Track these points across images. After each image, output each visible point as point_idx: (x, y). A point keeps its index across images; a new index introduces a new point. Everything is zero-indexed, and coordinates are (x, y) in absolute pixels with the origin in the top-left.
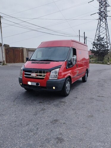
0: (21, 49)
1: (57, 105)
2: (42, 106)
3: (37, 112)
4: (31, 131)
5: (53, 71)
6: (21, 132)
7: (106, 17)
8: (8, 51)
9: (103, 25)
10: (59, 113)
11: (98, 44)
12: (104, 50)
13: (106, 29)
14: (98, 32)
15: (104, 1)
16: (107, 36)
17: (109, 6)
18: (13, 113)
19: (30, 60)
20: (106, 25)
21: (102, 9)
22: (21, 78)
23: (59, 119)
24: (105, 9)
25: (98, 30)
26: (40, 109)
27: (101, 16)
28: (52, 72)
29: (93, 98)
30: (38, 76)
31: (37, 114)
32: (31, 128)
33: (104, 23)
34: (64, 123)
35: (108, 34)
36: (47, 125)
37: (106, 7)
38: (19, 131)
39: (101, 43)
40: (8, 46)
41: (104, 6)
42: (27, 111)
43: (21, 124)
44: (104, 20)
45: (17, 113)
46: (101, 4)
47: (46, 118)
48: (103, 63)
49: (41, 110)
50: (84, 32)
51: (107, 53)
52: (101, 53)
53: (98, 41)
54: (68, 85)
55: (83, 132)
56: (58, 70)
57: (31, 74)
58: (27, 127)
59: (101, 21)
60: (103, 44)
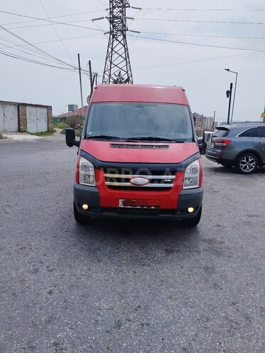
5: (189, 167)
13: (126, 59)
14: (109, 63)
17: (130, 6)
21: (115, 10)
25: (108, 59)
27: (114, 26)
37: (125, 7)
50: (90, 62)
57: (129, 179)
59: (113, 38)
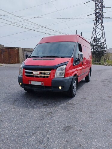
0: (16, 49)
1: (65, 108)
2: (48, 110)
3: (43, 116)
4: (40, 142)
5: (59, 68)
6: (28, 145)
7: (102, 18)
8: (3, 51)
9: (99, 26)
10: (70, 118)
11: (95, 45)
12: (101, 51)
13: (102, 30)
14: (94, 33)
15: (100, 3)
16: (103, 37)
17: (105, 7)
18: (14, 118)
19: (30, 57)
20: (102, 26)
21: (98, 10)
22: (21, 76)
23: (72, 126)
24: (100, 10)
25: (94, 31)
26: (46, 113)
27: (97, 17)
28: (57, 69)
29: (104, 99)
30: (41, 74)
31: (43, 119)
32: (39, 138)
33: (100, 25)
34: (80, 131)
35: (104, 35)
36: (59, 133)
37: (102, 8)
38: (24, 142)
39: (98, 44)
40: (3, 46)
41: (100, 8)
42: (31, 115)
43: (26, 133)
44: (100, 21)
45: (18, 118)
46: (97, 6)
47: (56, 124)
48: (100, 64)
49: (48, 114)
50: (81, 33)
51: (104, 54)
52: (98, 54)
53: (95, 42)
54: (75, 84)
55: (107, 142)
56: (64, 67)
57: (33, 72)
58: (34, 137)
59: (97, 22)
60: (99, 44)
